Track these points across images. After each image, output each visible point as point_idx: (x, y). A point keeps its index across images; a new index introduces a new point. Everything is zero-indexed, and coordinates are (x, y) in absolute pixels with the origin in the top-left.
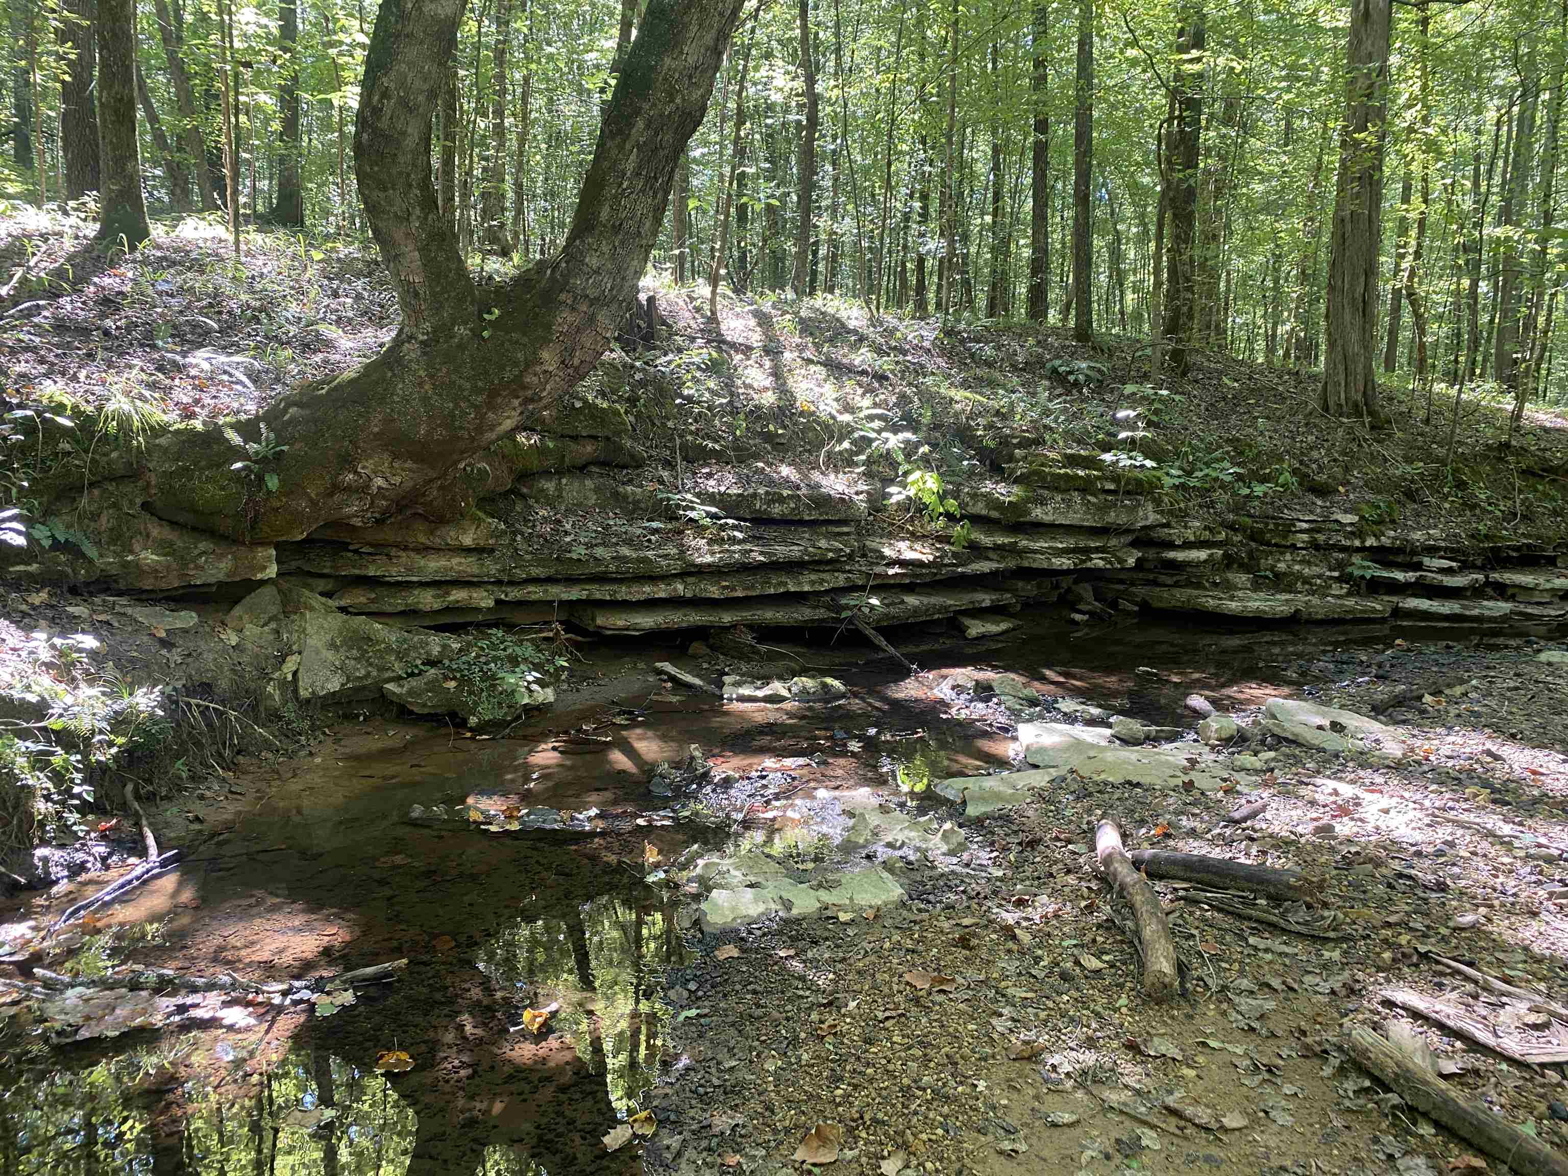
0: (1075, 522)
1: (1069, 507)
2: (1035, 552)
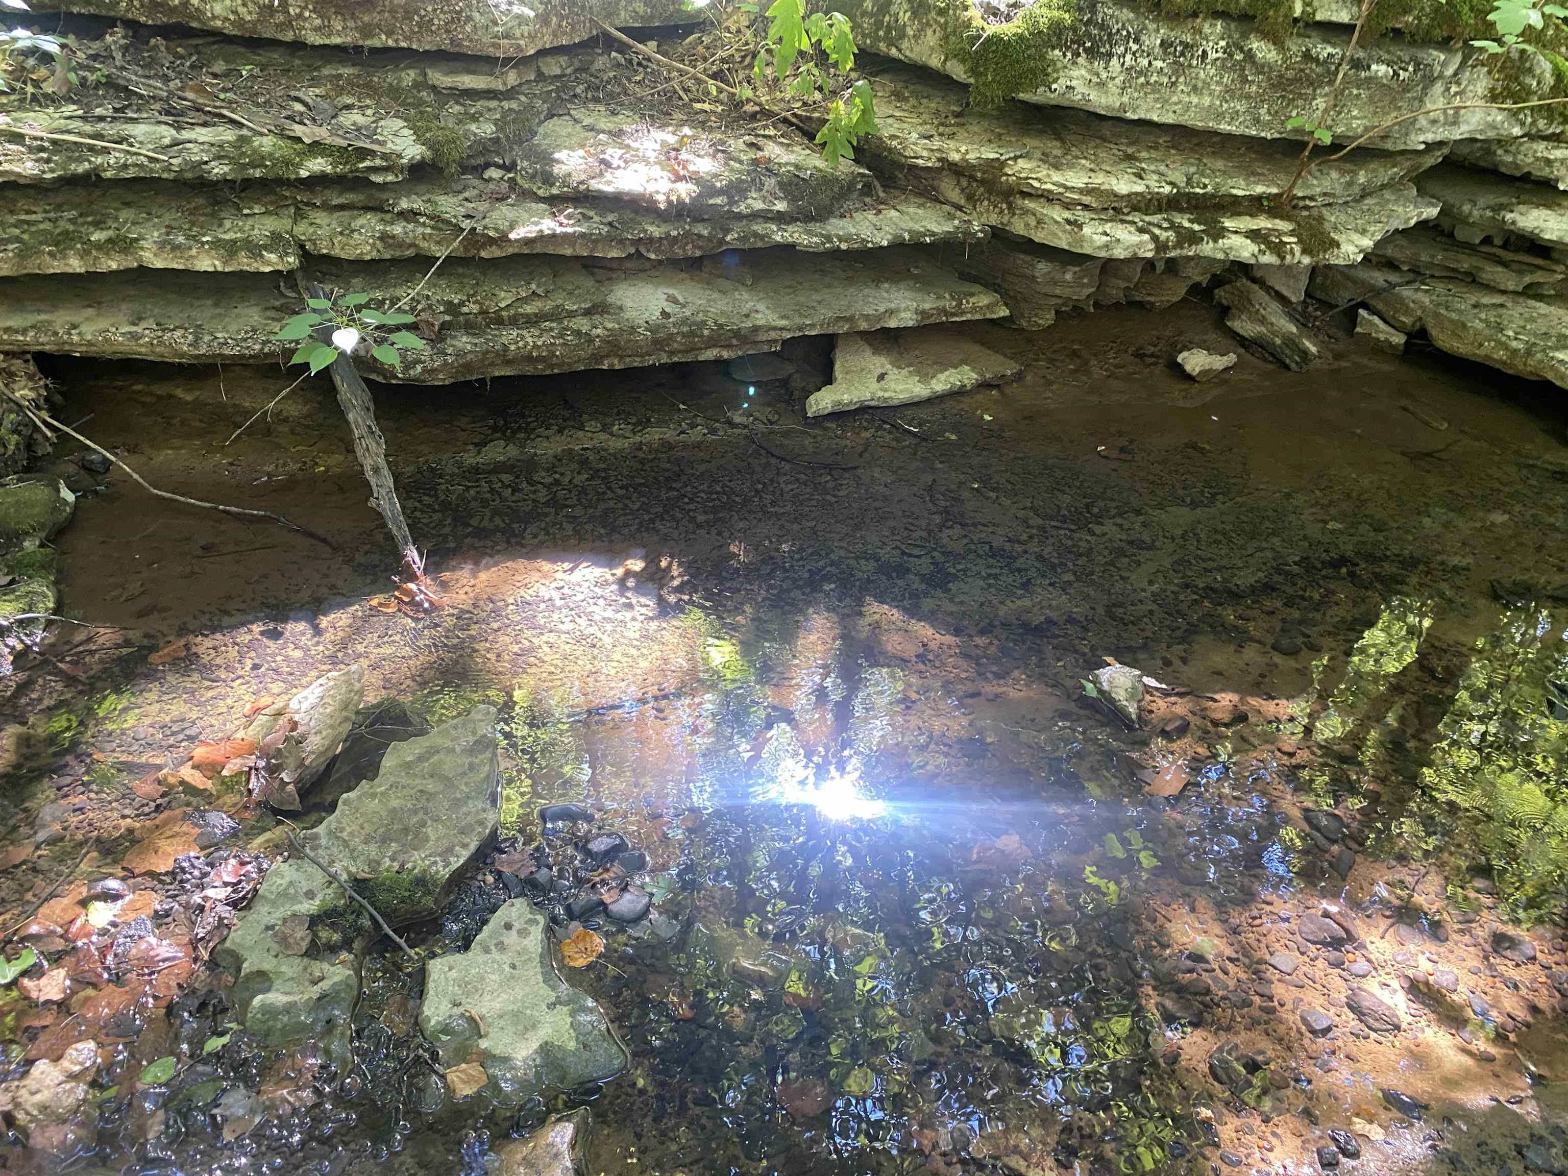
0: (1193, 120)
1: (1178, 68)
2: (1048, 197)
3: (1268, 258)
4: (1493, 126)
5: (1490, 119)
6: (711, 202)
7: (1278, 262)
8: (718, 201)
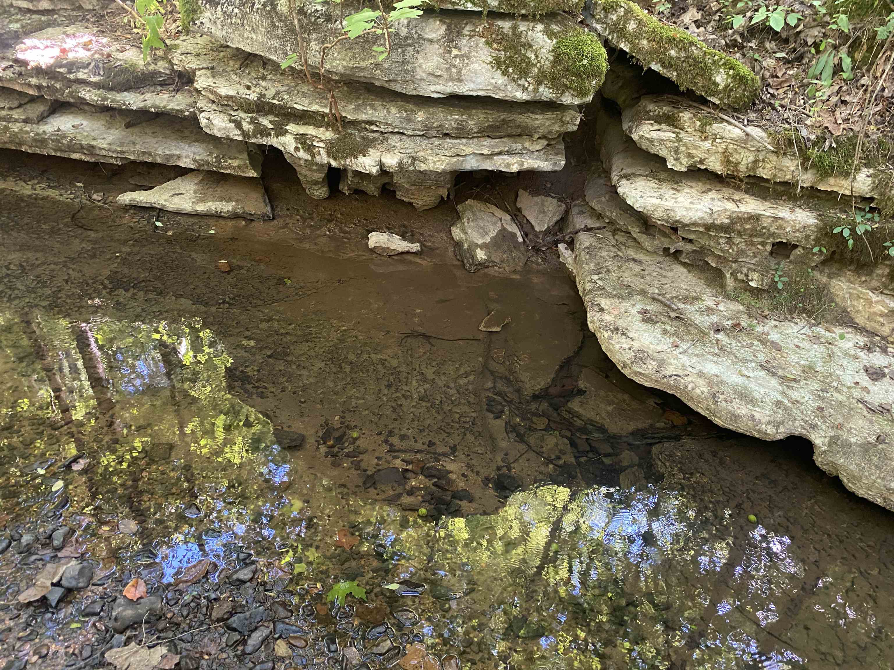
3: (303, 154)
4: (497, 88)
5: (493, 81)
6: (58, 70)
7: (310, 159)
8: (61, 70)
